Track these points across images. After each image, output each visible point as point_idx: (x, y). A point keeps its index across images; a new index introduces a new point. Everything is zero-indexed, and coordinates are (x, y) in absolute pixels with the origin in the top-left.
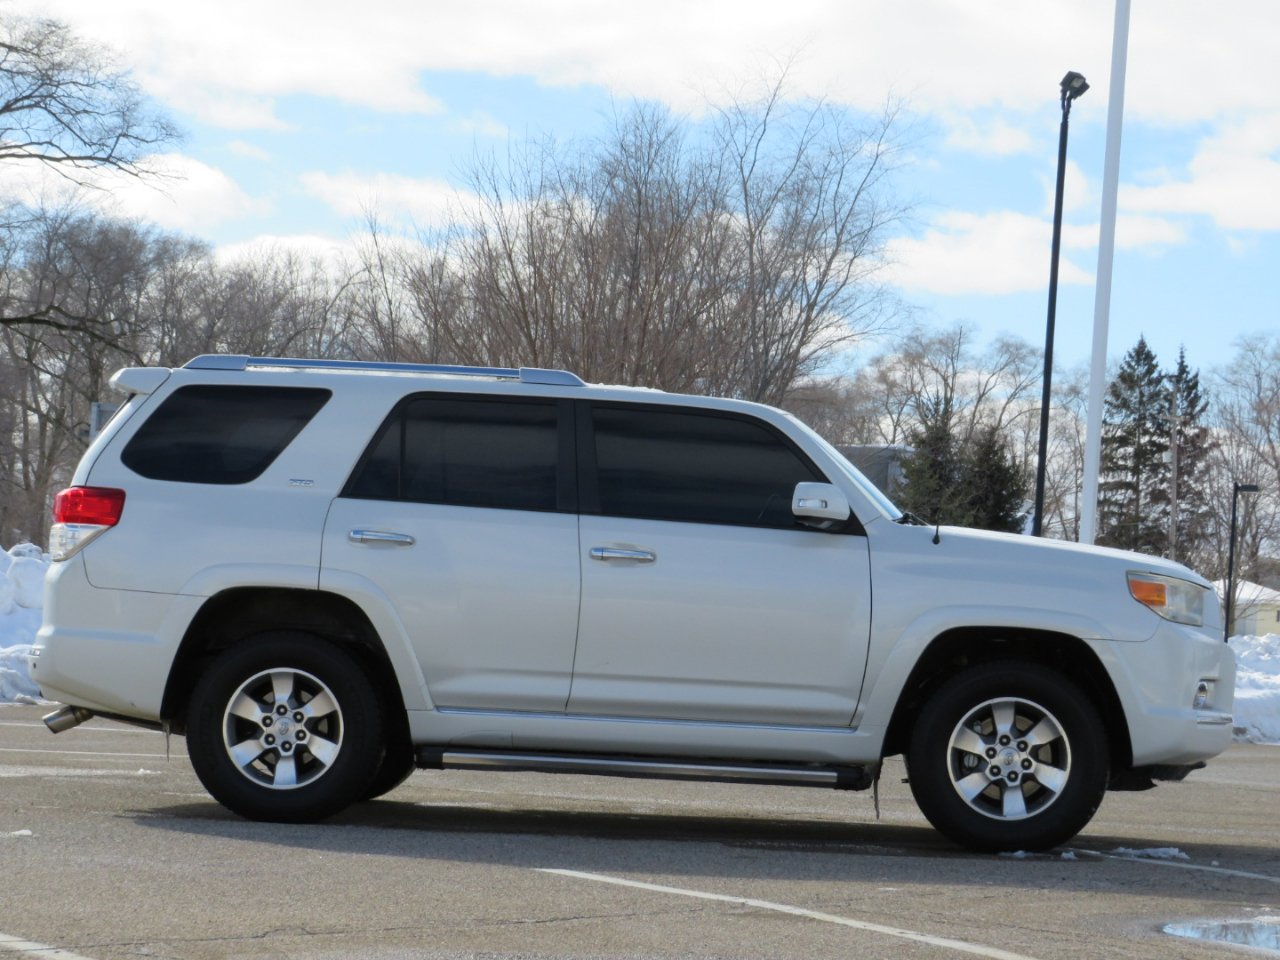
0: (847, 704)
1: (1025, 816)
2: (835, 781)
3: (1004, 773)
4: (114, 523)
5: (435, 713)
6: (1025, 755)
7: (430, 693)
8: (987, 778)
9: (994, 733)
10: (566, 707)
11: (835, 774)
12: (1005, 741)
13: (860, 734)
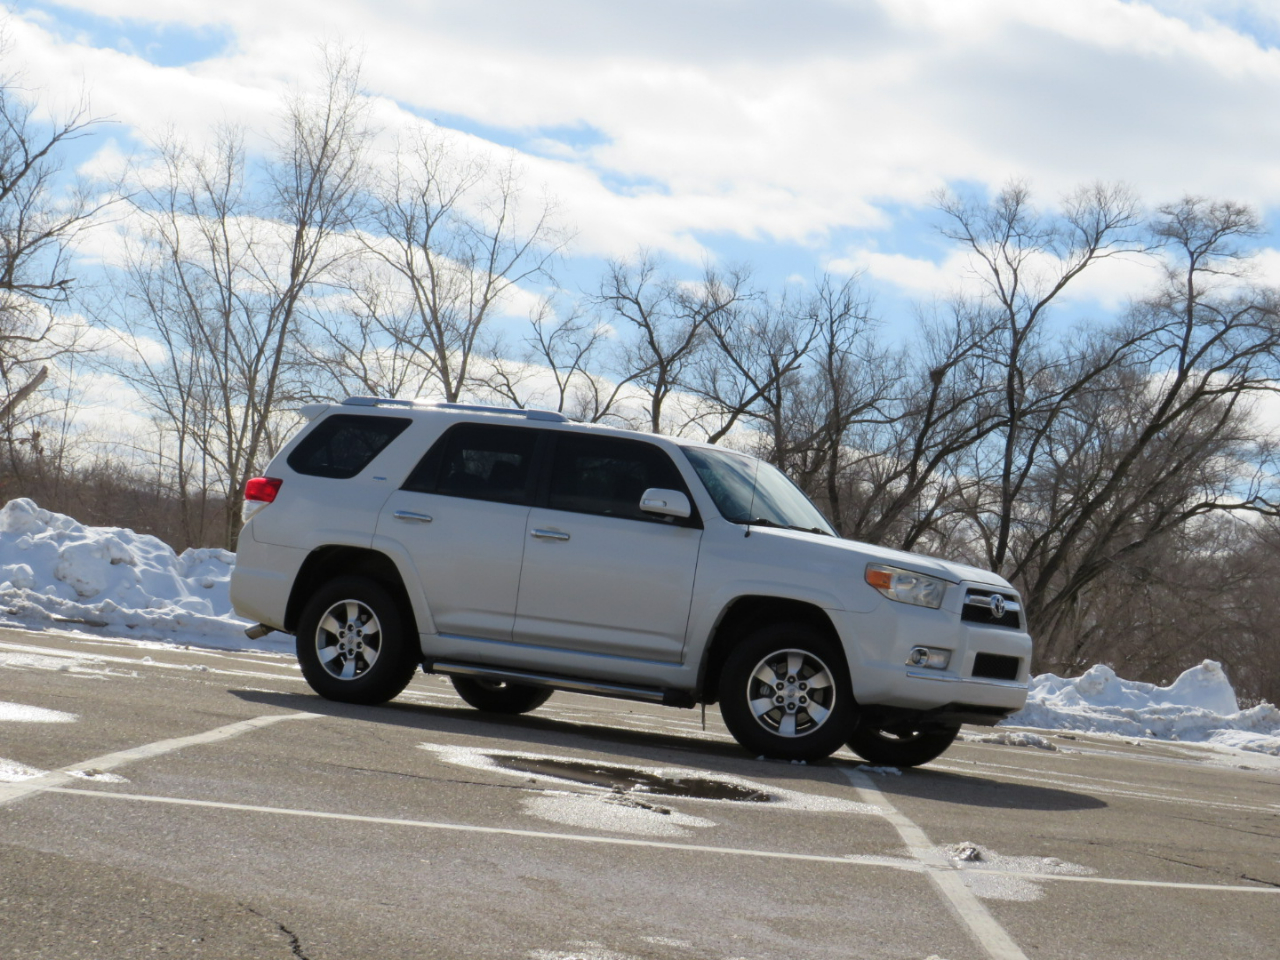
0: (676, 646)
1: (794, 736)
2: (661, 699)
3: (786, 703)
4: (271, 501)
5: (437, 637)
6: (803, 693)
7: (434, 622)
8: (773, 704)
9: (786, 673)
10: (512, 638)
11: (662, 694)
12: (791, 680)
13: (684, 668)
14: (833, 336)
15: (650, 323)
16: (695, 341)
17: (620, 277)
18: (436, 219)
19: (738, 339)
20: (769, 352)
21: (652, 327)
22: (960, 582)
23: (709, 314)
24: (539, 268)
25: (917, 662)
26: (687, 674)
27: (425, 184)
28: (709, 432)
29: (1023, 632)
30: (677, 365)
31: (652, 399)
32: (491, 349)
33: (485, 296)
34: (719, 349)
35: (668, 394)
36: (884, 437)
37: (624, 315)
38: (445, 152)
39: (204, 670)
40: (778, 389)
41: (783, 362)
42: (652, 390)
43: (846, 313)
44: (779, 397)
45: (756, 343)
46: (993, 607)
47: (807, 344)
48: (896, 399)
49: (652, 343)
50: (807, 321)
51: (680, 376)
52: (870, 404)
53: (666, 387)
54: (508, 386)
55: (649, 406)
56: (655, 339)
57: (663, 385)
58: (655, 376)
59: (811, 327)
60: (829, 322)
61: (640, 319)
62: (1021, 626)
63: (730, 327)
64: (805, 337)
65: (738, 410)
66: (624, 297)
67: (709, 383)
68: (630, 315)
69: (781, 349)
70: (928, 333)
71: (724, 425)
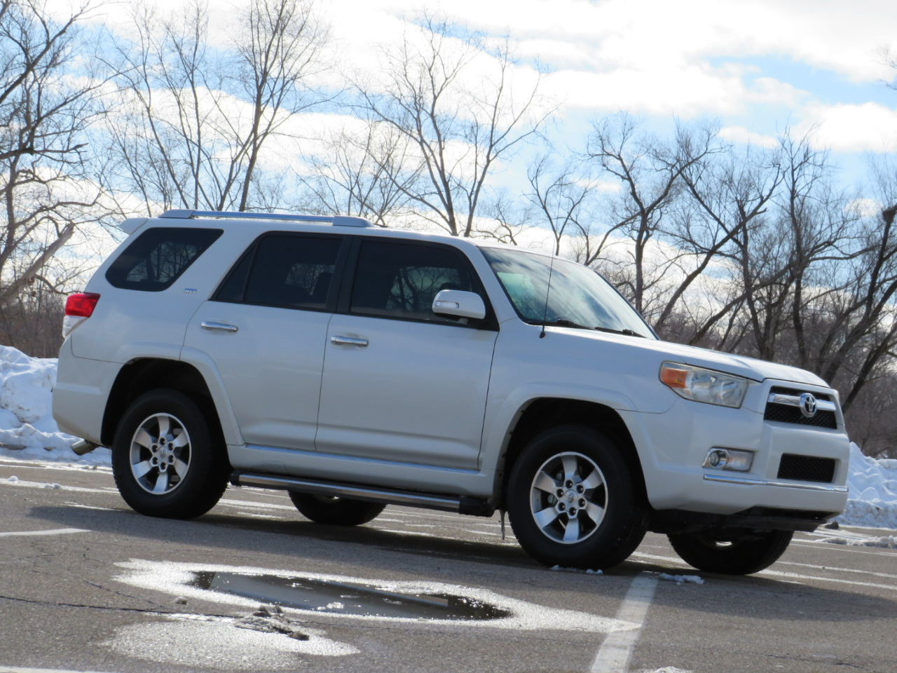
0: (472, 452)
1: (578, 540)
2: (458, 507)
3: (567, 509)
4: (89, 316)
5: (244, 448)
6: (581, 496)
7: (241, 433)
8: (556, 512)
9: (563, 478)
10: (315, 447)
11: (458, 503)
12: (569, 485)
13: (480, 474)
14: (794, 182)
15: (632, 176)
16: (672, 191)
17: (604, 137)
18: (441, 90)
19: (708, 187)
20: (736, 198)
21: (633, 180)
22: (764, 380)
23: (682, 169)
24: (534, 131)
25: (715, 464)
26: (483, 481)
27: (431, 60)
28: (687, 272)
29: (841, 432)
30: (657, 213)
31: (635, 243)
32: (495, 204)
33: (488, 157)
34: (692, 197)
35: (649, 239)
36: (844, 272)
37: (609, 170)
38: (447, 30)
39: (57, 487)
40: (745, 231)
41: (748, 208)
42: (635, 234)
43: (806, 161)
44: (746, 238)
45: (725, 191)
46: (802, 405)
47: (771, 191)
48: (854, 238)
49: (634, 193)
50: (771, 169)
51: (659, 224)
52: (829, 243)
53: (648, 233)
54: (511, 236)
55: (634, 251)
56: (636, 191)
57: (645, 230)
58: (638, 224)
59: (774, 175)
60: (790, 170)
61: (623, 173)
62: (838, 426)
63: (700, 177)
64: (770, 184)
65: (712, 252)
66: (609, 154)
67: (684, 228)
68: (614, 170)
69: (747, 195)
70: (880, 177)
71: (700, 265)
